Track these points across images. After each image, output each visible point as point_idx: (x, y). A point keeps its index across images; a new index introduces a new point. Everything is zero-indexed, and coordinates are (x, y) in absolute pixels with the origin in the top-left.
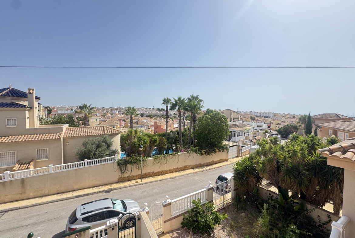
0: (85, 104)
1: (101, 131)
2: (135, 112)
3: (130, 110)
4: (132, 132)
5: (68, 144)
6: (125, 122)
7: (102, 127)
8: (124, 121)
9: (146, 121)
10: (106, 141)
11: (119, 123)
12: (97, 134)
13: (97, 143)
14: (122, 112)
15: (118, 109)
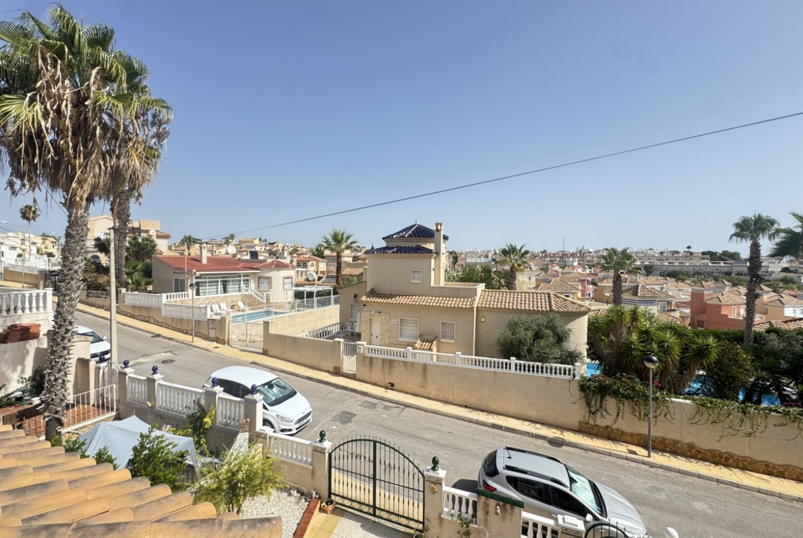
0: (512, 246)
1: (544, 303)
2: (628, 262)
3: (615, 257)
4: (622, 313)
5: (483, 320)
6: (596, 288)
7: (546, 295)
8: (594, 283)
9: (662, 288)
10: (554, 326)
11: (580, 288)
12: (535, 308)
13: (535, 327)
14: (589, 261)
15: (578, 255)
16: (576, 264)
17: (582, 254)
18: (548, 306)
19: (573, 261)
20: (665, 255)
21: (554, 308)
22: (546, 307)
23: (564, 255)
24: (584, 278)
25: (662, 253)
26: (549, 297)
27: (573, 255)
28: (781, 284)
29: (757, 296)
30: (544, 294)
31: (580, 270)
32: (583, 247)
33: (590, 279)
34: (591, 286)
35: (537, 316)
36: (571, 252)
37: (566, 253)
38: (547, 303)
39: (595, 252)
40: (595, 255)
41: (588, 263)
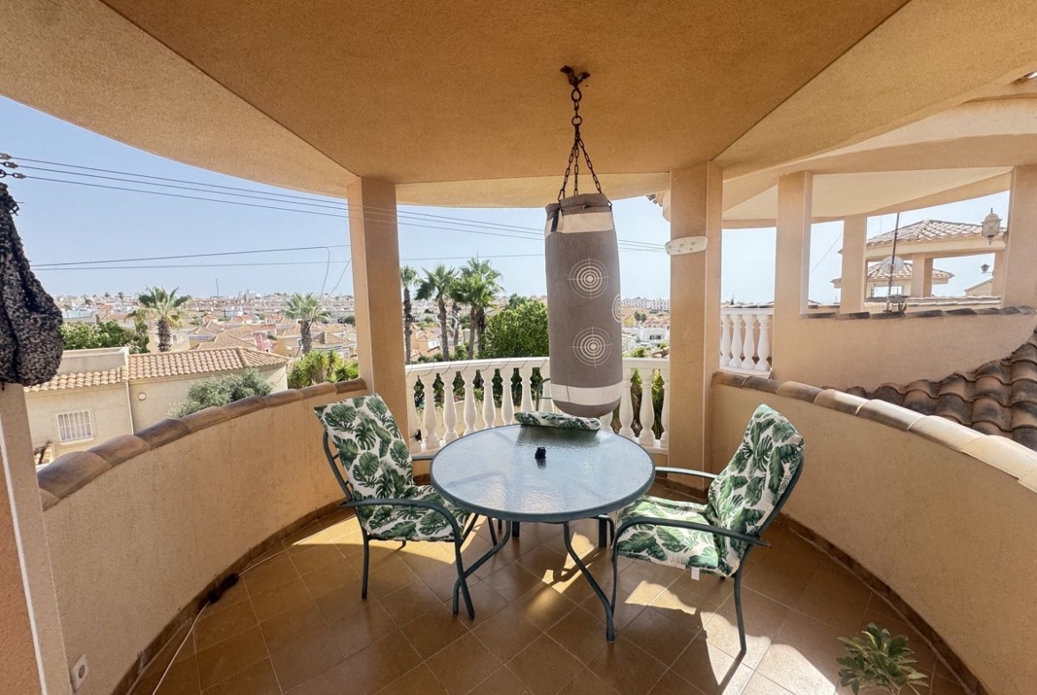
0: (157, 290)
1: (233, 360)
2: (314, 308)
3: (301, 303)
4: (321, 357)
5: (142, 397)
6: (274, 342)
8: (271, 337)
11: (256, 344)
12: (223, 368)
14: (258, 310)
15: (242, 301)
16: (240, 314)
17: (247, 301)
18: (239, 362)
19: (236, 310)
20: (340, 299)
21: (248, 363)
22: (237, 364)
23: (221, 303)
24: (257, 332)
25: (337, 298)
26: (238, 352)
27: (235, 302)
28: (425, 323)
29: (411, 332)
30: (230, 350)
31: (249, 322)
32: (248, 292)
33: (265, 332)
34: (268, 341)
35: (228, 377)
36: (231, 297)
37: (223, 299)
38: (238, 360)
39: (265, 297)
40: (265, 301)
41: (257, 312)
